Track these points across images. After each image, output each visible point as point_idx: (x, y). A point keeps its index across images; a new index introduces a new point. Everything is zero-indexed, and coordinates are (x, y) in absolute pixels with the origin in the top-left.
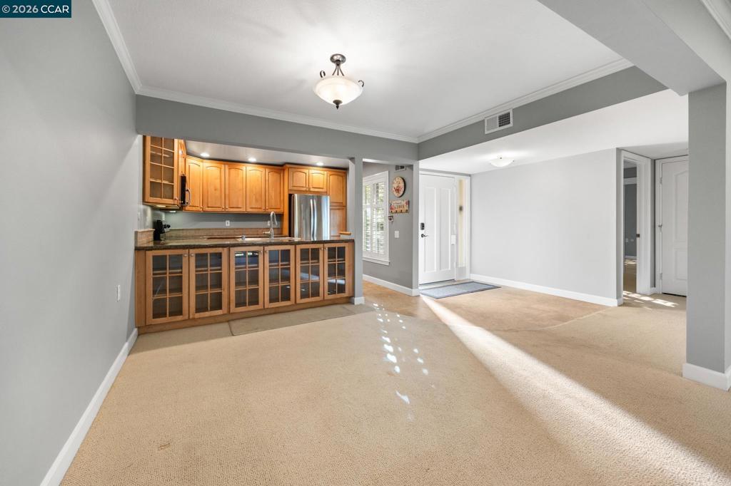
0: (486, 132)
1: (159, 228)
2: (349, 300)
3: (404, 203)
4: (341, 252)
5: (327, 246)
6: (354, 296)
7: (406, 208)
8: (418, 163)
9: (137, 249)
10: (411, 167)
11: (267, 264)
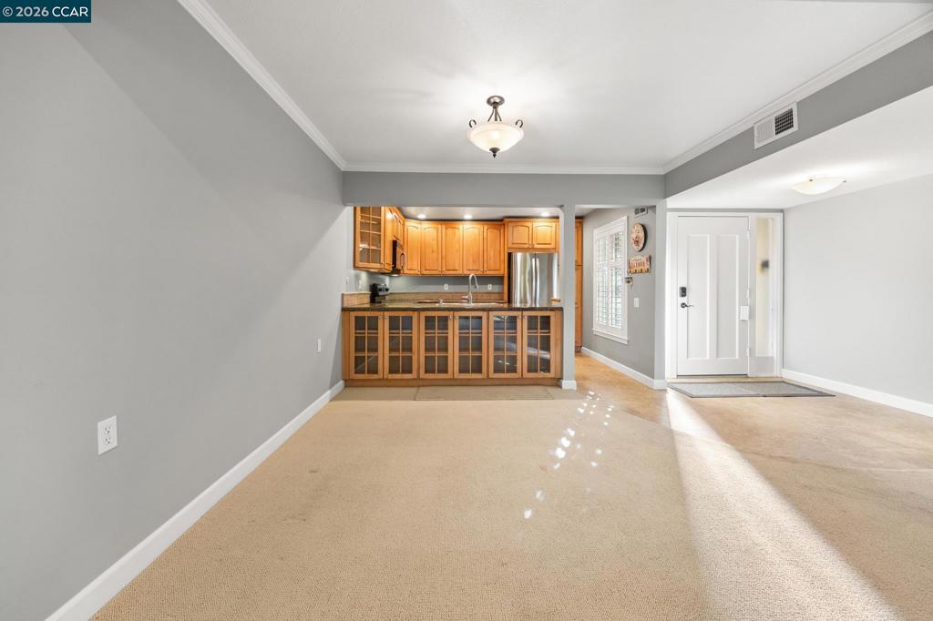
0: (757, 146)
1: (375, 292)
2: (557, 382)
3: (644, 259)
4: (546, 322)
5: (526, 314)
6: (561, 378)
7: (647, 266)
8: (666, 203)
9: (344, 310)
10: (654, 207)
11: (457, 331)
